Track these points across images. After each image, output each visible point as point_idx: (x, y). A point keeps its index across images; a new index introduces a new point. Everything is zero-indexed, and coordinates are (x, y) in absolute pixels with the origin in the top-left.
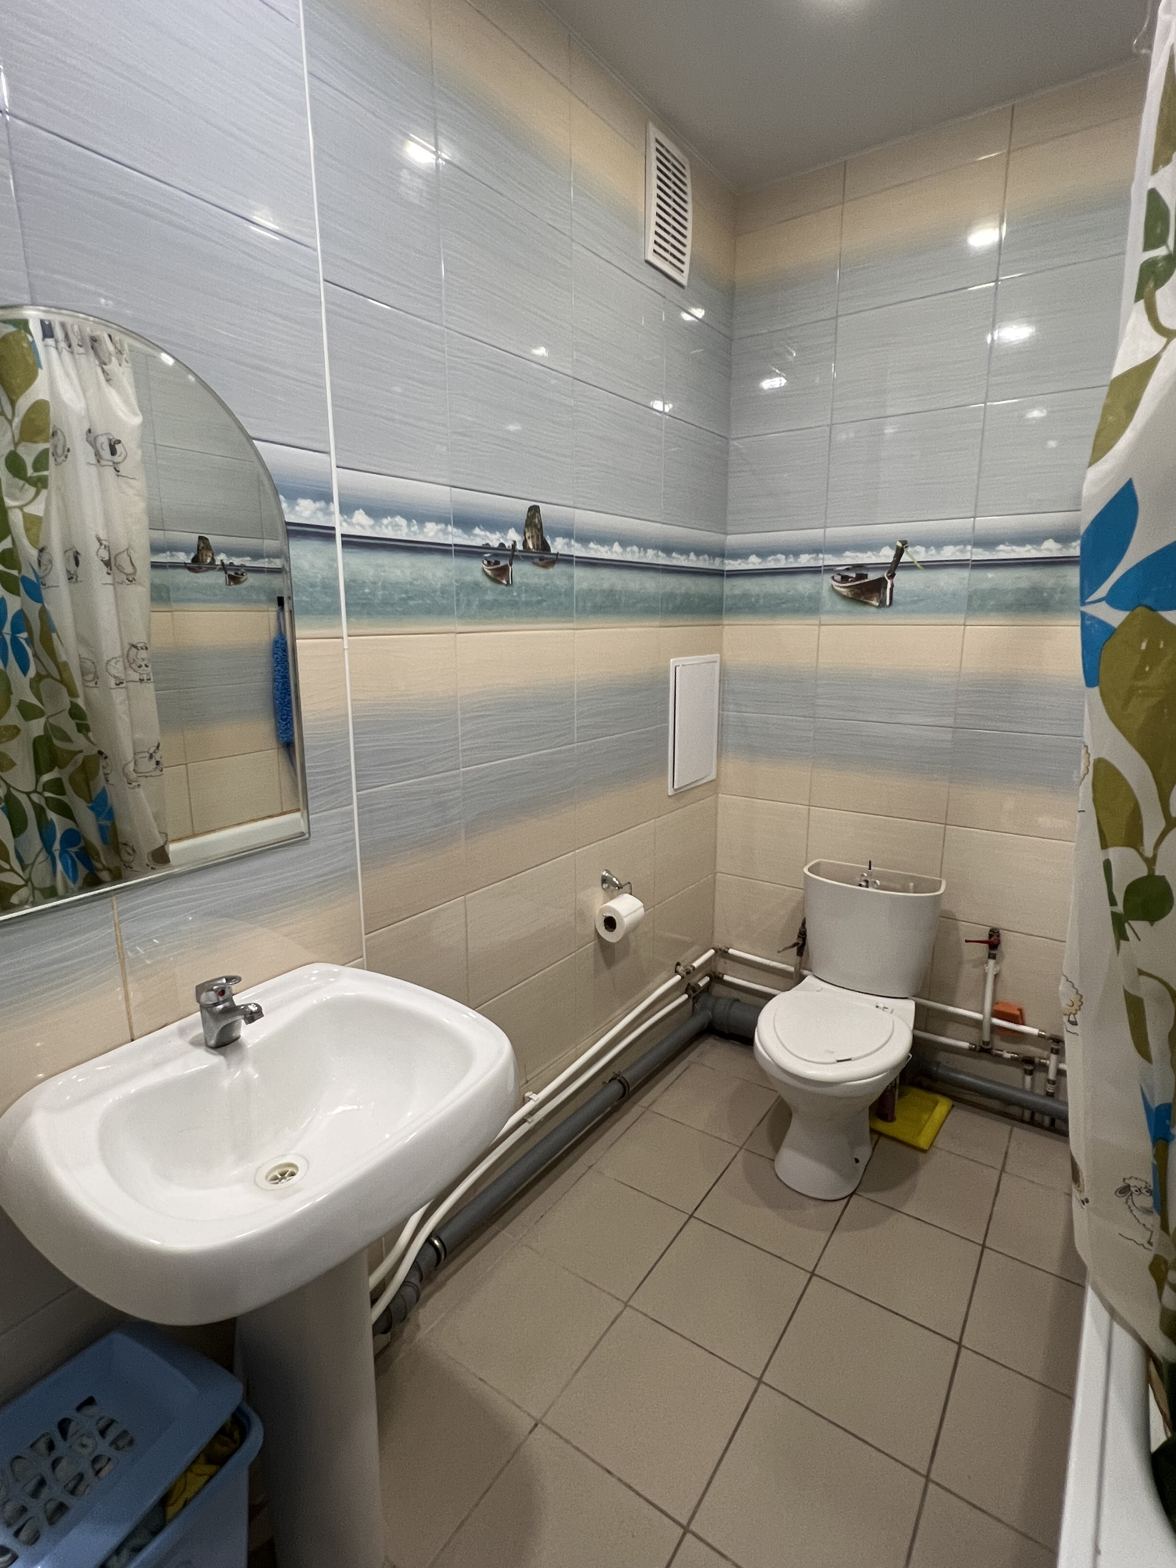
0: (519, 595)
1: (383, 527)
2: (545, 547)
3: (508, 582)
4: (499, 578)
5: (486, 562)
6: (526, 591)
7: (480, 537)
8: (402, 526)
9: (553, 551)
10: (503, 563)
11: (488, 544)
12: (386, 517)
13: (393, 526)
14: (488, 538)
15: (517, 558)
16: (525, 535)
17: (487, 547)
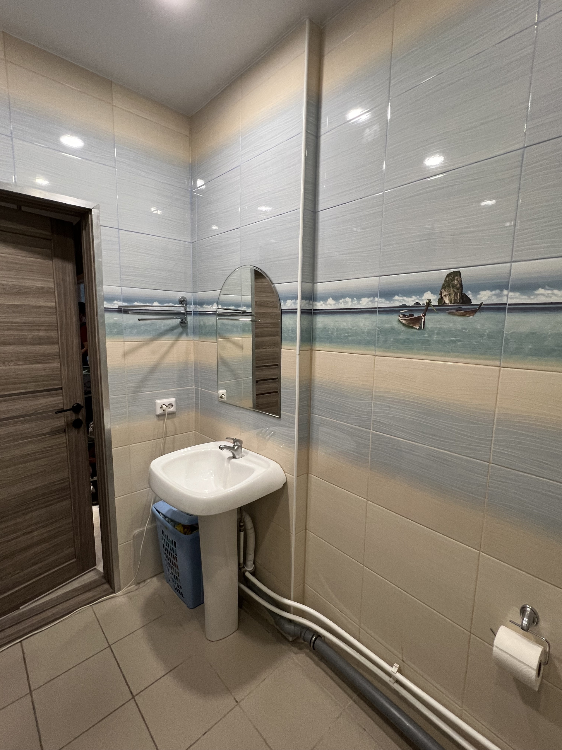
0: (430, 336)
1: (340, 304)
2: (466, 300)
3: (420, 328)
4: (412, 325)
5: (401, 316)
6: (438, 334)
7: (397, 301)
8: (349, 302)
9: (474, 302)
10: (416, 315)
11: (404, 304)
12: (341, 299)
13: (344, 303)
14: (405, 301)
15: (432, 311)
16: (441, 294)
17: (404, 306)
